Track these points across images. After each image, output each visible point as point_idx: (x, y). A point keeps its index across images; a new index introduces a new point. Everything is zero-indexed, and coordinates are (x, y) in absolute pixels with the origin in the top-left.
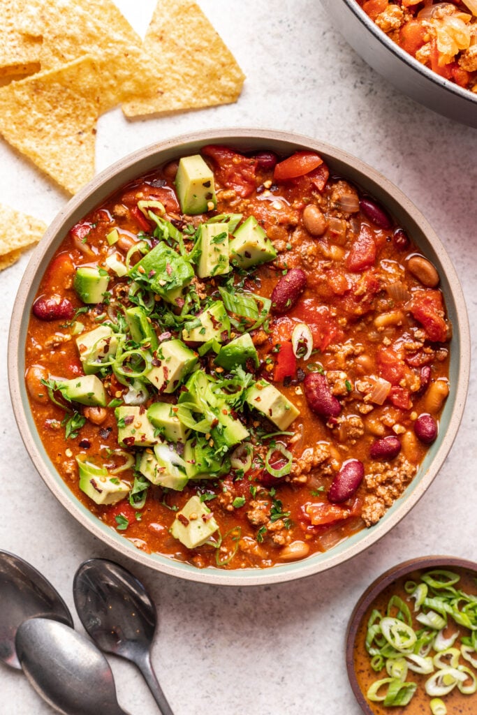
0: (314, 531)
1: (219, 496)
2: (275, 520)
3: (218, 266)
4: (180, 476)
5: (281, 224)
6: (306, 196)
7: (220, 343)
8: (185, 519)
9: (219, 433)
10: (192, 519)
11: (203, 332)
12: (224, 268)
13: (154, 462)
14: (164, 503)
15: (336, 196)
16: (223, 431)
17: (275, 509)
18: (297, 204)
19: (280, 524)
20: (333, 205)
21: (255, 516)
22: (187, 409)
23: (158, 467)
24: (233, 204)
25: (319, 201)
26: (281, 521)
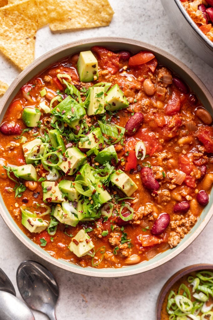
0: (143, 250)
1: (94, 230)
2: (123, 243)
3: (98, 109)
4: (75, 219)
5: (131, 89)
6: (145, 75)
7: (98, 150)
8: (77, 242)
9: (96, 197)
10: (80, 242)
11: (89, 144)
12: (102, 110)
13: (62, 211)
14: (66, 233)
15: (160, 75)
16: (98, 196)
17: (123, 237)
18: (140, 79)
19: (126, 245)
20: (159, 80)
21: (113, 241)
22: (80, 184)
23: (64, 214)
24: (107, 77)
25: (152, 77)
26: (126, 244)
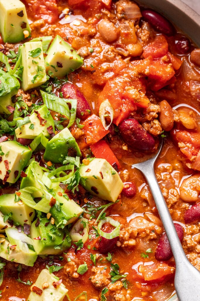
0: (147, 288)
1: (65, 267)
2: (115, 282)
3: (37, 76)
4: (31, 253)
5: (82, 36)
6: (97, 13)
7: (47, 137)
8: (39, 290)
9: (57, 210)
10: (45, 288)
11: (31, 128)
12: (42, 77)
13: (7, 243)
14: (19, 280)
15: (120, 8)
16: (60, 207)
17: (114, 272)
18: (92, 20)
19: (119, 284)
20: (119, 15)
21: (98, 279)
22: (28, 193)
23: (10, 245)
24: (43, 30)
25: (109, 15)
26: (119, 282)
